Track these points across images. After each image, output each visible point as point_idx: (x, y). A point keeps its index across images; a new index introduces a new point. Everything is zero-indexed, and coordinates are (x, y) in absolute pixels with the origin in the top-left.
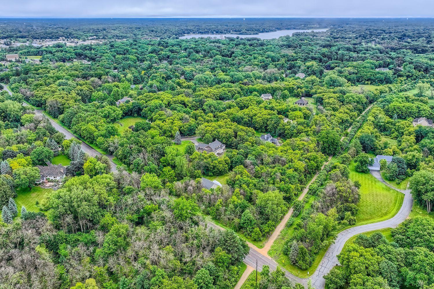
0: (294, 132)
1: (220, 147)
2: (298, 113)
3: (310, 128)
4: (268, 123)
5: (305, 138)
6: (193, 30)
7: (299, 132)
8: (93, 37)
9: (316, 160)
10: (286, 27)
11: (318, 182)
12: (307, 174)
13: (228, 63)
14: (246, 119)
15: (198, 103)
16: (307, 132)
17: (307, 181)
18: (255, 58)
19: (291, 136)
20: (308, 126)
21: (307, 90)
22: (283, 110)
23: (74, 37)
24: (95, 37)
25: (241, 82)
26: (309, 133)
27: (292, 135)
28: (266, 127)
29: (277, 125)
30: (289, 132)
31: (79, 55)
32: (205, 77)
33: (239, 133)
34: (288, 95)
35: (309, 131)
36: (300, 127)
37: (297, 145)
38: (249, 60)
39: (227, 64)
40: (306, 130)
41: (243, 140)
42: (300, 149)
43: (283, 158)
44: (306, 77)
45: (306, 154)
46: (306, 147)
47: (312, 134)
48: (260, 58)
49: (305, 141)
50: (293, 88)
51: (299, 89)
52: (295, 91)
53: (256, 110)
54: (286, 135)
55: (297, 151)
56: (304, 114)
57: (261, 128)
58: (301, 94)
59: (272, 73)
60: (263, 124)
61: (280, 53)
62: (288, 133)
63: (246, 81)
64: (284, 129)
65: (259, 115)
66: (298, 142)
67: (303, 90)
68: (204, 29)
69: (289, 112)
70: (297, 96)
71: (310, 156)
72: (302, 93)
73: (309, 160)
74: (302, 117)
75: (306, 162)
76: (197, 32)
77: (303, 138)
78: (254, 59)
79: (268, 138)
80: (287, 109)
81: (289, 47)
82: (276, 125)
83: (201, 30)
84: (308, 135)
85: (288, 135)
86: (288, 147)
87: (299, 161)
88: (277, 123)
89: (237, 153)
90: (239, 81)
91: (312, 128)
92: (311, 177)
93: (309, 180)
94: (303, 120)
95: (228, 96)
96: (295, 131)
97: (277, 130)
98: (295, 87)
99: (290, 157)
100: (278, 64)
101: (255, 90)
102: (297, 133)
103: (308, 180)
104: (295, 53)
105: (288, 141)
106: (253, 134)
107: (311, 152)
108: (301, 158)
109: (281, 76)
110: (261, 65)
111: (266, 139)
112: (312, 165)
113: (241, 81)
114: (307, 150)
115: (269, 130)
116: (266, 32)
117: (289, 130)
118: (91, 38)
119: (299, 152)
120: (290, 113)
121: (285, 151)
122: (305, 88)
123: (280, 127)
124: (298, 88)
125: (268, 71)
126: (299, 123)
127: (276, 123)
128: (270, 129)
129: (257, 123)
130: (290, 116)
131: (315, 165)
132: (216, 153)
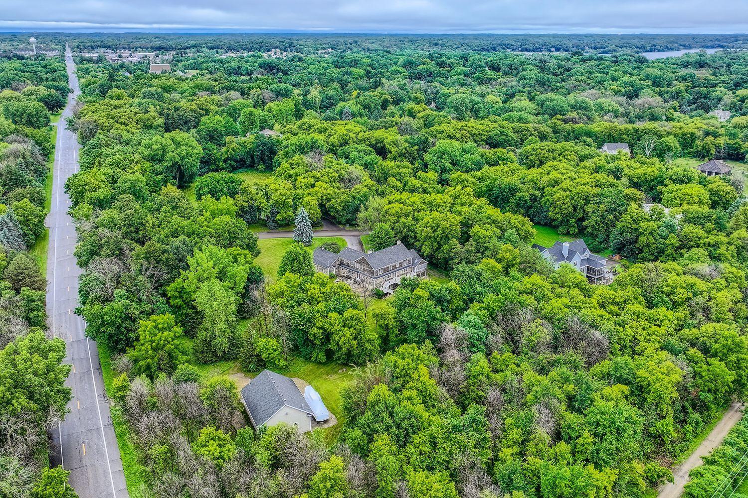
0: (667, 242)
1: (405, 264)
2: (693, 189)
3: (728, 235)
4: (589, 208)
5: (705, 267)
6: (512, 45)
7: (686, 244)
8: (326, 51)
9: (733, 358)
10: (703, 44)
11: (736, 460)
12: (690, 410)
13: (549, 86)
14: (525, 194)
15: (416, 147)
16: (716, 245)
17: (685, 442)
18: (614, 79)
19: (659, 254)
20: (720, 227)
21: (732, 142)
22: (649, 178)
23: (296, 49)
24: (330, 50)
25: (558, 116)
26: (722, 250)
27: (661, 252)
28: (582, 219)
29: (615, 216)
30: (652, 240)
31: (270, 67)
32: (471, 101)
33: (476, 229)
34: (676, 149)
35: (722, 243)
36: (689, 229)
37: (665, 289)
38: (600, 82)
39: (546, 87)
40: (712, 239)
41: (482, 250)
42: (675, 306)
43: (598, 334)
44: (732, 117)
45: (698, 326)
46: (700, 299)
47: (732, 256)
48: (626, 78)
49: (702, 277)
50: (692, 134)
51: (710, 138)
52: (698, 142)
53: (562, 171)
54: (641, 251)
55: (661, 311)
56: (713, 193)
57: (565, 221)
58: (713, 151)
59: (647, 106)
60: (571, 209)
61: (676, 72)
62: (648, 245)
63: (574, 115)
64: (636, 229)
65: (566, 184)
66: (672, 278)
67: (721, 141)
68: (534, 44)
69: (666, 186)
70: (701, 155)
71: (714, 337)
72: (717, 147)
73: (705, 350)
74: (705, 200)
75: (692, 361)
76: (520, 49)
77: (697, 266)
78: (613, 81)
79: (571, 254)
80: (661, 177)
81: (701, 67)
82: (611, 217)
83: (527, 46)
84: (715, 258)
85: (646, 249)
86: (630, 291)
87: (664, 354)
88: (617, 211)
89: (427, 294)
90: (556, 114)
91: (735, 235)
92: (708, 422)
93: (696, 436)
94: (705, 210)
95: (508, 140)
96: (673, 240)
97: (614, 232)
98: (700, 133)
99: (629, 331)
100: (666, 92)
101: (589, 134)
102: (680, 247)
103: (688, 436)
104: (714, 74)
105: (636, 269)
106: (526, 238)
107: (718, 320)
108: (673, 340)
109: (668, 114)
110: (626, 92)
111: (566, 256)
112: (716, 375)
113: (561, 115)
114: (706, 310)
115: (589, 230)
116: (659, 51)
117: (651, 234)
118: (322, 51)
119: (670, 314)
120: (670, 190)
121: (618, 304)
122: (727, 138)
123: (624, 224)
124: (707, 134)
125: (638, 101)
126: (690, 215)
127: (615, 210)
128: (593, 227)
129: (555, 207)
130: (665, 197)
131: (730, 376)
132: (387, 284)
